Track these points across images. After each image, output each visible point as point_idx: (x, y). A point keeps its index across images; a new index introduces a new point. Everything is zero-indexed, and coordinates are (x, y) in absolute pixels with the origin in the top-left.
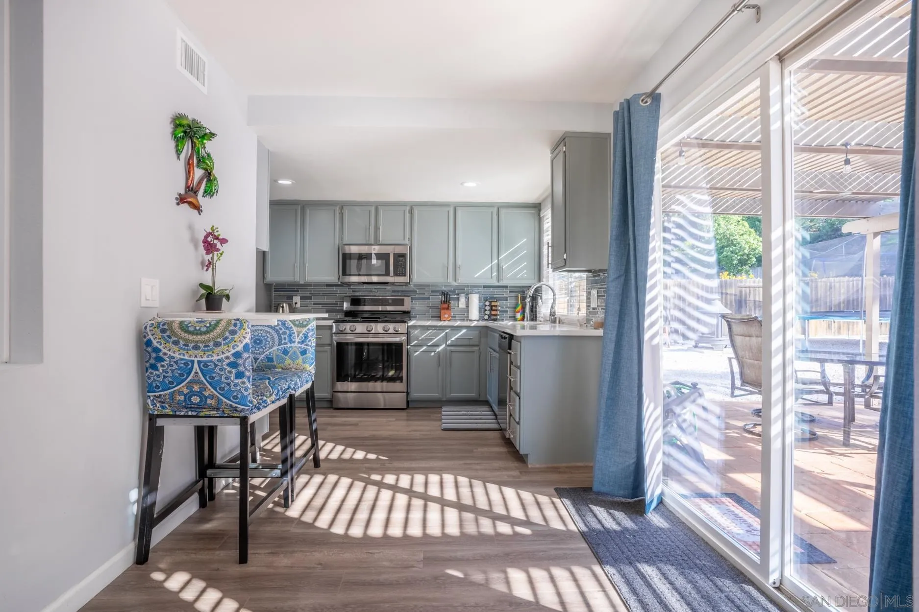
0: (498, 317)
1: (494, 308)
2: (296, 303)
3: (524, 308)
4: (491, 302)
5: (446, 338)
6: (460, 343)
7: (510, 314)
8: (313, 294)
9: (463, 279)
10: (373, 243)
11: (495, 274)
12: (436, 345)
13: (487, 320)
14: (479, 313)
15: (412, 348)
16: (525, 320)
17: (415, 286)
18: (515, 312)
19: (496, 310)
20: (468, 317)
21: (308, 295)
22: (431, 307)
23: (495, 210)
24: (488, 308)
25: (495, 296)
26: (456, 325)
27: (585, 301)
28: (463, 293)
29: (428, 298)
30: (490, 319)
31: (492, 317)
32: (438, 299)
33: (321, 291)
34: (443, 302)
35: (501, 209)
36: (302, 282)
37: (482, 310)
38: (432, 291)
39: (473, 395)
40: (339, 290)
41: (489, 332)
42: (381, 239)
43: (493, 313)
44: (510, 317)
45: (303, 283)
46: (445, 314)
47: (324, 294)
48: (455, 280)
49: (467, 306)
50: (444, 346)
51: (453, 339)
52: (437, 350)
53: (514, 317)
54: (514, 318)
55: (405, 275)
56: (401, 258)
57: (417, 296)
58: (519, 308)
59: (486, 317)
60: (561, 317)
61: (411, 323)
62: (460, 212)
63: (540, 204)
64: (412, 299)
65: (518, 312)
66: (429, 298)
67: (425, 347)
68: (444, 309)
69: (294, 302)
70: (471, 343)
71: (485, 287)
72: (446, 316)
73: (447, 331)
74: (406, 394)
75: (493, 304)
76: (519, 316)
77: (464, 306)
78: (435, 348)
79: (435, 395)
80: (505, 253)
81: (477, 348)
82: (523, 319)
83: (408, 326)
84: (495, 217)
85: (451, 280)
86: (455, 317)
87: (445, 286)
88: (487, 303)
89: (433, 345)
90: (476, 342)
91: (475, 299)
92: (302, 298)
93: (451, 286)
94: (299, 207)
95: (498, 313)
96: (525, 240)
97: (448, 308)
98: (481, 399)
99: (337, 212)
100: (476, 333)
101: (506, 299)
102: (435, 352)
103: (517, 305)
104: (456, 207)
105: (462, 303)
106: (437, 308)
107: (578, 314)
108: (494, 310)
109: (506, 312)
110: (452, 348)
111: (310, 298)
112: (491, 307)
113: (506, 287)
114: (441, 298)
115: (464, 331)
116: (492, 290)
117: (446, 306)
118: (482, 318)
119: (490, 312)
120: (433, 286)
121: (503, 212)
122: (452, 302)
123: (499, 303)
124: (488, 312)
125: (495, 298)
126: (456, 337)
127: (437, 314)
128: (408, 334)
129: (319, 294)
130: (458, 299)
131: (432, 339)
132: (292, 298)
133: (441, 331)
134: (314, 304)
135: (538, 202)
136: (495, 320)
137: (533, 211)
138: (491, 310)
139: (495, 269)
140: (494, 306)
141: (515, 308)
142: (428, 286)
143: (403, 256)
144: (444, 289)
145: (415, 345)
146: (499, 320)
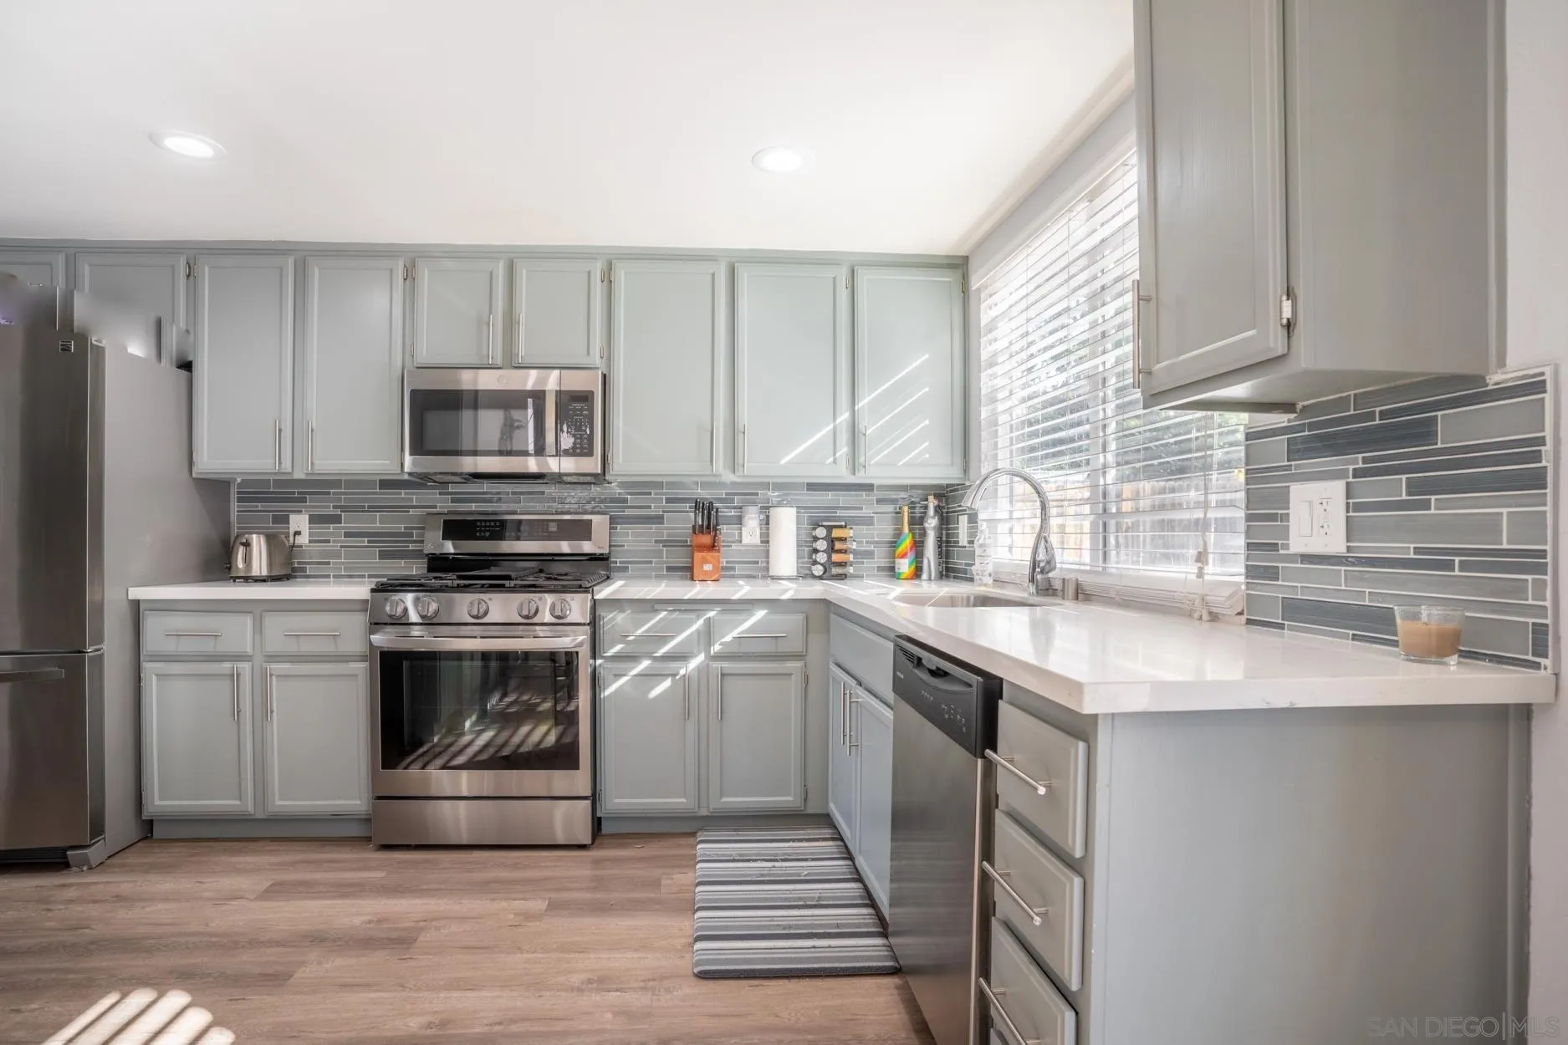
0: (851, 570)
1: (838, 546)
2: (297, 533)
3: (918, 546)
4: (830, 529)
5: (708, 635)
6: (747, 648)
7: (880, 560)
8: (344, 509)
9: (756, 465)
10: (499, 362)
11: (843, 450)
12: (680, 657)
13: (820, 578)
14: (798, 558)
15: (608, 665)
16: (925, 576)
17: (622, 485)
18: (893, 556)
19: (845, 552)
20: (767, 569)
21: (331, 511)
22: (666, 544)
23: (843, 274)
24: (822, 545)
25: (839, 513)
26: (736, 597)
27: (1242, 526)
28: (754, 503)
29: (659, 519)
30: (826, 575)
31: (835, 571)
32: (683, 521)
33: (366, 500)
34: (698, 530)
35: (860, 271)
36: (299, 475)
37: (808, 551)
38: (669, 500)
39: (787, 799)
40: (415, 497)
41: (833, 616)
42: (523, 351)
43: (836, 557)
44: (880, 569)
45: (303, 477)
46: (705, 561)
47: (374, 508)
48: (733, 467)
49: (766, 540)
50: (701, 658)
51: (728, 638)
52: (682, 672)
53: (892, 569)
54: (891, 572)
55: (590, 453)
56: (578, 405)
57: (628, 512)
58: (906, 543)
59: (818, 570)
60: (1081, 578)
61: (604, 592)
62: (744, 276)
63: (966, 259)
64: (613, 520)
65: (904, 556)
66: (662, 517)
67: (645, 664)
68: (702, 548)
69: (292, 532)
70: (783, 647)
71: (812, 487)
72: (708, 567)
73: (711, 614)
74: (588, 802)
75: (836, 533)
76: (905, 566)
77: (757, 540)
78: (674, 665)
79: (678, 802)
80: (869, 395)
81: (798, 664)
82: (917, 574)
83: (595, 602)
84: (843, 295)
85: (720, 466)
86: (733, 569)
87: (705, 485)
88: (821, 532)
89: (668, 658)
90: (796, 646)
91: (786, 522)
92: (314, 520)
93: (721, 485)
94: (291, 261)
95: (851, 557)
96: (927, 356)
97: (712, 547)
98: (810, 811)
99: (400, 274)
100: (797, 619)
101: (868, 521)
102: (674, 675)
103: (898, 534)
104: (734, 265)
105: (751, 532)
106: (683, 544)
107: (1200, 575)
108: (840, 551)
109: (870, 554)
110: (726, 665)
111: (336, 519)
112: (832, 541)
113: (869, 487)
114: (691, 518)
115: (760, 614)
116: (830, 495)
117: (706, 539)
118: (806, 575)
119: (829, 557)
120: (671, 485)
121: (864, 278)
122: (724, 529)
123: (851, 533)
124: (822, 557)
125: (839, 519)
126: (735, 633)
127: (682, 561)
128: (594, 623)
129: (361, 509)
130: (739, 521)
131: (664, 639)
132: (286, 520)
133: (692, 616)
134: (347, 535)
135: (962, 251)
136: (842, 577)
137: (948, 278)
138: (831, 549)
139: (844, 438)
140: (840, 539)
141: (894, 544)
142: (660, 485)
143: (585, 397)
144: (703, 494)
145: (617, 658)
146: (854, 576)
